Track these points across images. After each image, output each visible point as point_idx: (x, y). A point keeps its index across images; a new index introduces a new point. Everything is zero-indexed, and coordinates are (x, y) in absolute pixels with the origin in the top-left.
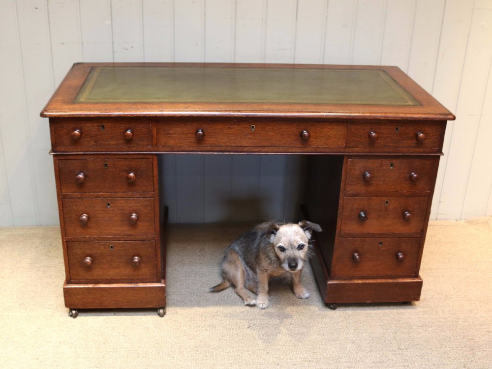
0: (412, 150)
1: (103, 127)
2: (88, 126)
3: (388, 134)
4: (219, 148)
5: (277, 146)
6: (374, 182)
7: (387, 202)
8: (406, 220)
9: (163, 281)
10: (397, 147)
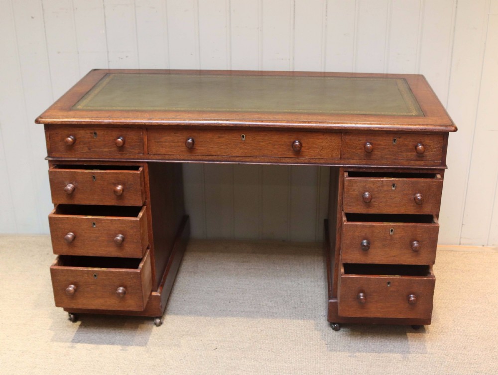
0: (413, 162)
1: (95, 134)
2: (81, 133)
3: (385, 145)
4: (210, 158)
5: (269, 156)
10: (395, 159)
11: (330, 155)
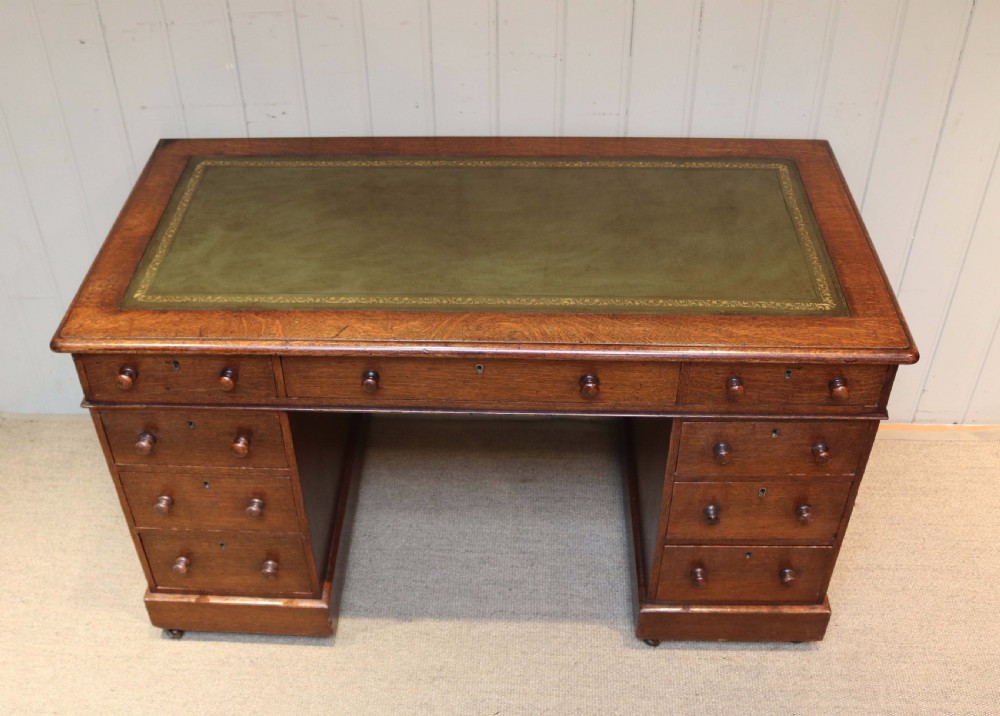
0: (820, 408)
1: (177, 363)
2: (147, 362)
3: (768, 382)
4: (413, 403)
5: (532, 399)
6: (735, 463)
7: (763, 490)
11: (656, 398)
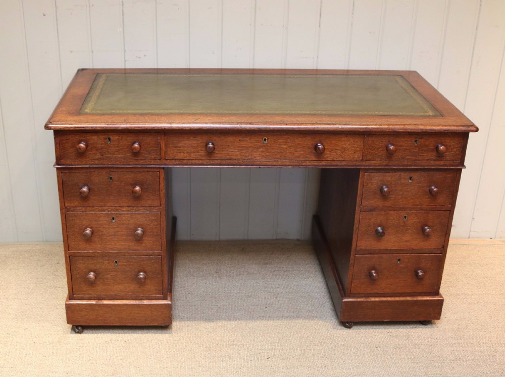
0: (433, 163)
1: (109, 139)
2: (94, 138)
3: (407, 146)
4: (230, 162)
5: (290, 159)
6: (392, 196)
7: (405, 217)
8: (426, 236)
9: (169, 298)
10: (416, 160)
11: (352, 157)
